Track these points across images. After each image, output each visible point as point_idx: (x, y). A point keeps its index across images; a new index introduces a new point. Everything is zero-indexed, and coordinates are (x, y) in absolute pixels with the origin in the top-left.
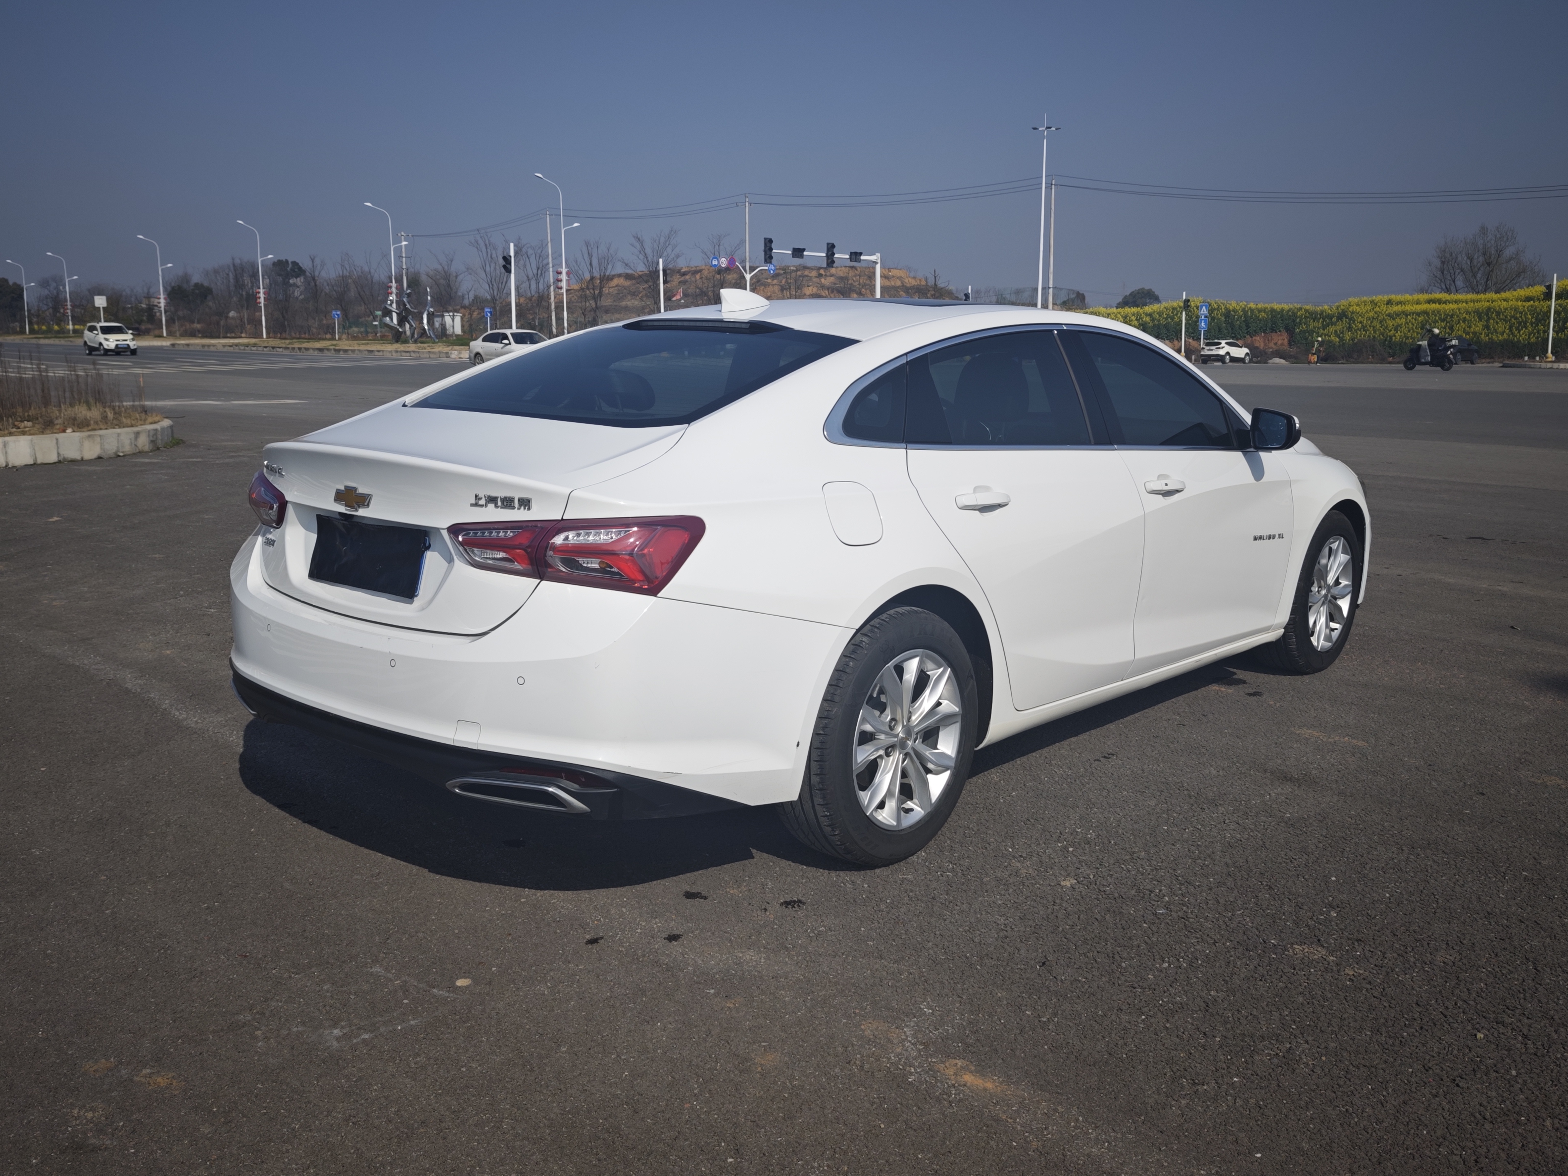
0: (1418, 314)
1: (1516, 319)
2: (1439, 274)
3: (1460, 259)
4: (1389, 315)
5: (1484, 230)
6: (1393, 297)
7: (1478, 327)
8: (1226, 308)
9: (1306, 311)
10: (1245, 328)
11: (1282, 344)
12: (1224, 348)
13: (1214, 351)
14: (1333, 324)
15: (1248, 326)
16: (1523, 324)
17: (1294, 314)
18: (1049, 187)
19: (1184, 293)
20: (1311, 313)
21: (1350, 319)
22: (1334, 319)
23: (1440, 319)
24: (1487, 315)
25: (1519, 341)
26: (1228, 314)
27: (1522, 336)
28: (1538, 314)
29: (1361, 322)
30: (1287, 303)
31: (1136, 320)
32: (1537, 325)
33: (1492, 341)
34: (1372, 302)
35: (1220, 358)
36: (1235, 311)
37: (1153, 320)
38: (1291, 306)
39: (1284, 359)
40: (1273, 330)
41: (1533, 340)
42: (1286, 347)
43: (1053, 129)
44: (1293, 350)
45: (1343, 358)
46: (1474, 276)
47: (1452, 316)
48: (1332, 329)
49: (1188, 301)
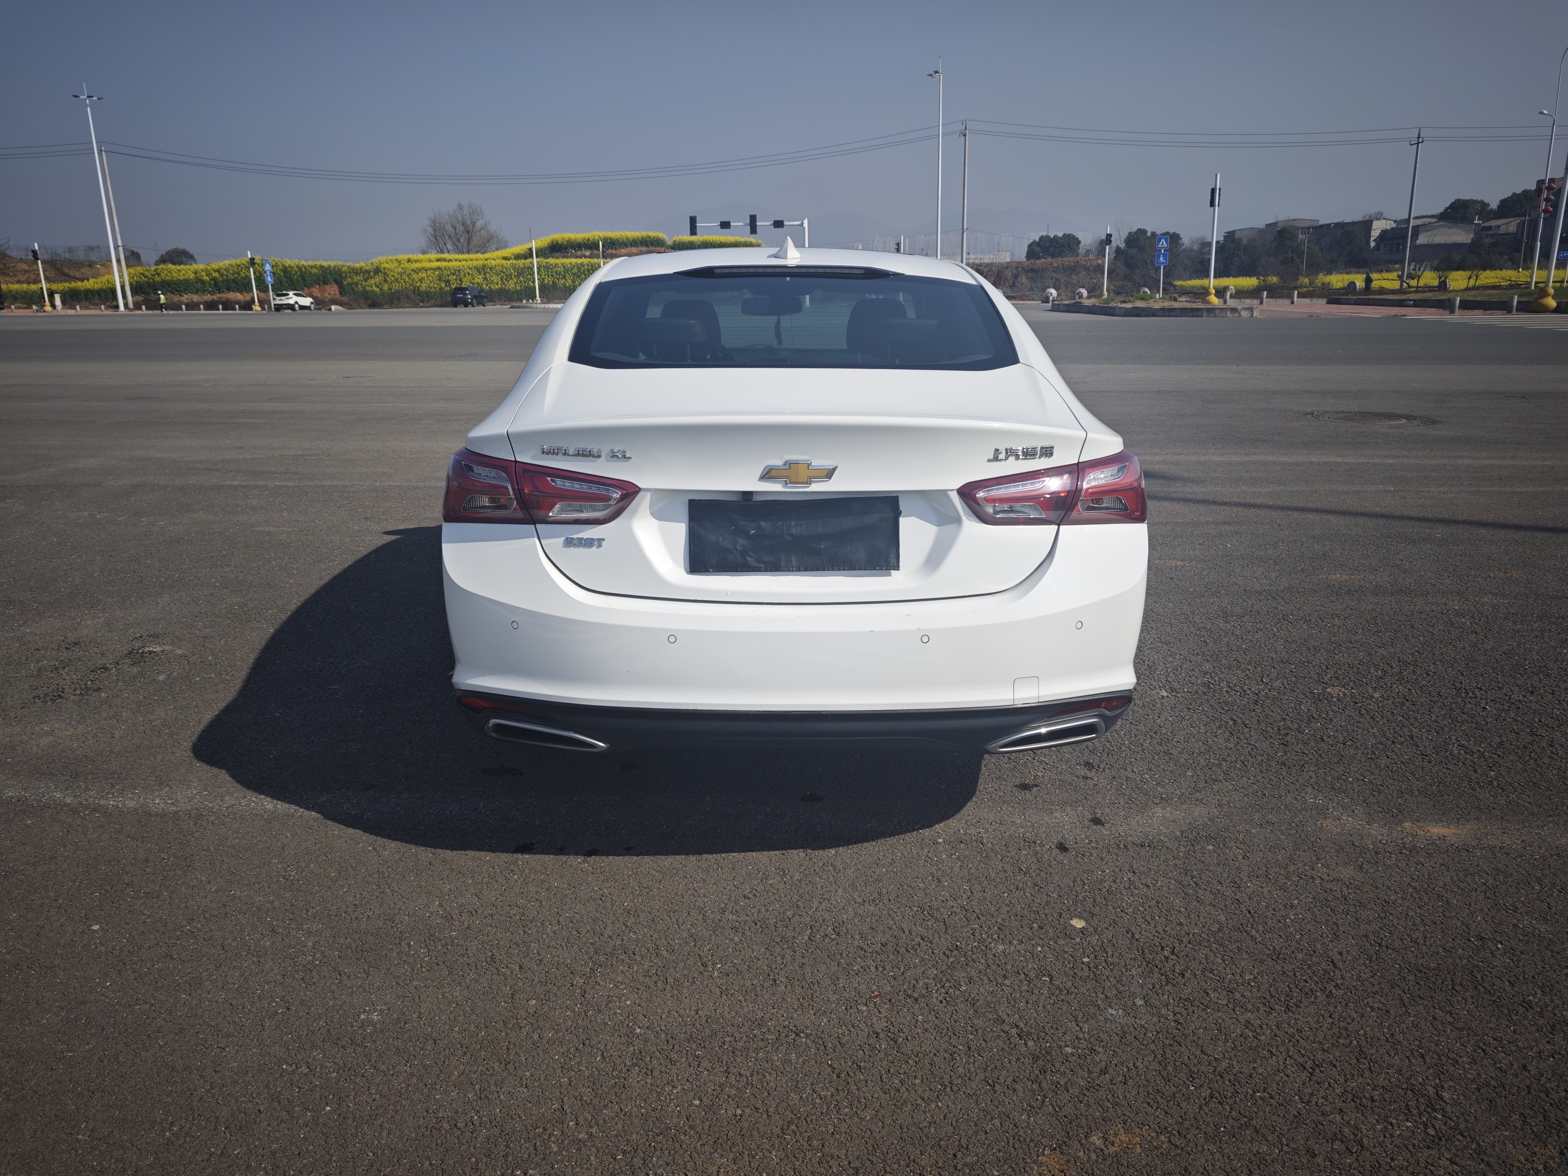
0: (435, 270)
1: (504, 273)
2: (433, 239)
3: (446, 228)
4: (413, 270)
5: (460, 207)
6: (411, 256)
7: (479, 279)
8: (283, 266)
9: (349, 267)
10: (302, 282)
11: (335, 294)
12: (292, 298)
13: (284, 301)
14: (372, 277)
15: (304, 280)
16: (509, 277)
17: (340, 270)
18: (100, 152)
19: (249, 252)
20: (353, 269)
21: (385, 273)
22: (372, 274)
23: (451, 273)
24: (483, 270)
25: (509, 289)
26: (285, 270)
27: (511, 285)
28: (518, 269)
29: (393, 276)
30: (332, 260)
31: (207, 275)
32: (519, 277)
33: (491, 290)
34: (396, 260)
35: (291, 307)
36: (290, 267)
37: (222, 275)
38: (336, 263)
39: (340, 306)
40: (325, 283)
41: (518, 288)
42: (338, 296)
43: (95, 98)
44: (345, 299)
45: (386, 304)
46: (459, 240)
47: (459, 271)
48: (372, 281)
49: (254, 259)
